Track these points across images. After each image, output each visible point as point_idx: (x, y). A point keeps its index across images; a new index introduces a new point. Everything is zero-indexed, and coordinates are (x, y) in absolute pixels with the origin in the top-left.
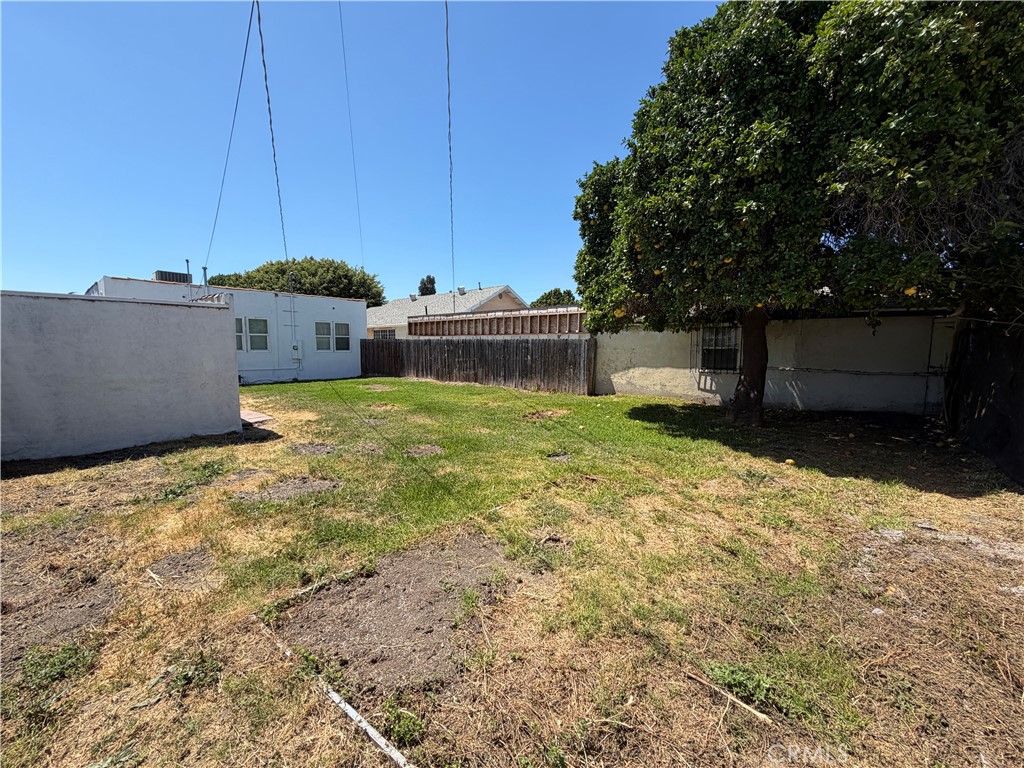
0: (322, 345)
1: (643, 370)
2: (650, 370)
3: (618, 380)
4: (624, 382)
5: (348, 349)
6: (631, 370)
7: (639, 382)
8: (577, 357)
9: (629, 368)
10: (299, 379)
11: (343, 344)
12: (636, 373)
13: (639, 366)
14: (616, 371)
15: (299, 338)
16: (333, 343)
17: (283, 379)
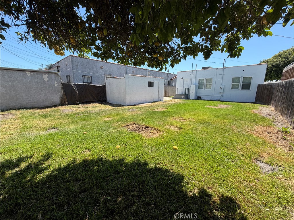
0: (234, 87)
5: (249, 89)
10: (221, 100)
11: (246, 87)
15: (223, 84)
16: (240, 86)
17: (215, 99)
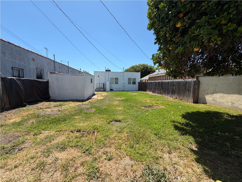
1: (222, 95)
2: (225, 95)
3: (208, 98)
4: (211, 99)
6: (215, 94)
7: (219, 100)
8: (190, 88)
9: (214, 93)
12: (217, 96)
13: (219, 93)
14: (208, 94)
15: (124, 81)
16: (132, 83)
17: (120, 90)
